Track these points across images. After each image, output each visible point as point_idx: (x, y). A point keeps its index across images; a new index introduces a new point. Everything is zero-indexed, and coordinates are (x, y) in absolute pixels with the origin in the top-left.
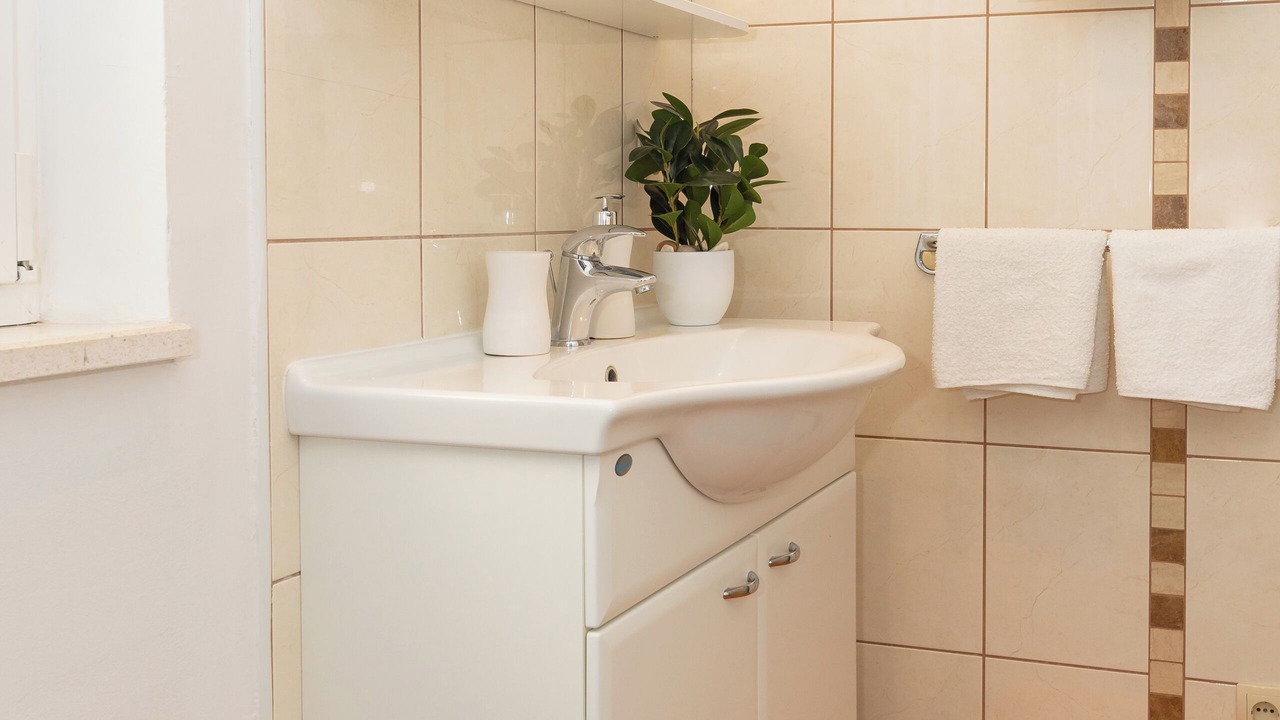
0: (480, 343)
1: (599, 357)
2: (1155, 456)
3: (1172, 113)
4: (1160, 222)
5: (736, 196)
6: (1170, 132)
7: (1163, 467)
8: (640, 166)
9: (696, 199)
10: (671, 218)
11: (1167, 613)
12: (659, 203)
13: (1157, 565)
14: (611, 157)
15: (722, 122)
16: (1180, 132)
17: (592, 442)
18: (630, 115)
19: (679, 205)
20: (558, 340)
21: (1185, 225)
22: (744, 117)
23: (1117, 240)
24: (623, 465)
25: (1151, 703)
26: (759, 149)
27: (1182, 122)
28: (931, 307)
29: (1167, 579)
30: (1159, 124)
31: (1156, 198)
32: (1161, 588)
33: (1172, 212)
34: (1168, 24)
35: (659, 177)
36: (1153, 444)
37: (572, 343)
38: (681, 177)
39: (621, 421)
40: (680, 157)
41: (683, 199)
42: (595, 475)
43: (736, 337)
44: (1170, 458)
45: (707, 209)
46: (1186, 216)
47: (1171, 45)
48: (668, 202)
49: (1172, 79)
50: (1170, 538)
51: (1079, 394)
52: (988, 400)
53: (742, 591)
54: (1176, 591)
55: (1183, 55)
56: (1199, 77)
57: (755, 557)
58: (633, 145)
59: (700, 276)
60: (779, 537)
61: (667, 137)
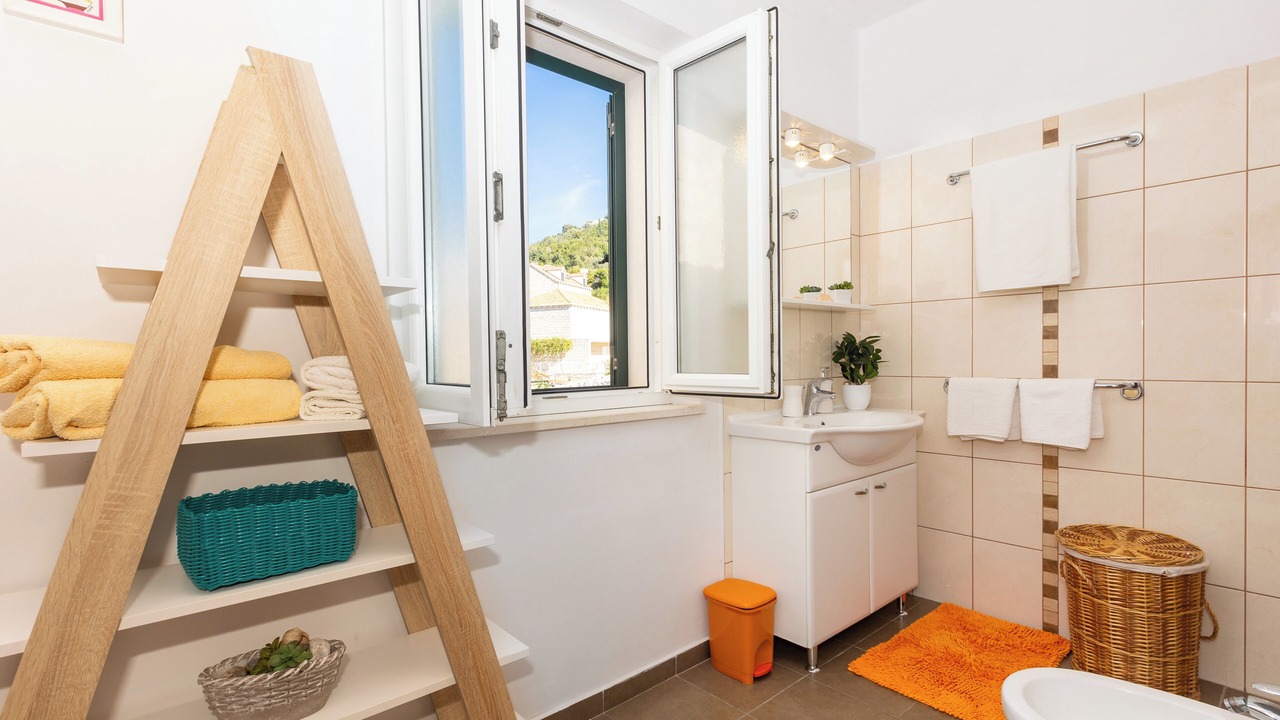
0: (782, 413)
1: (819, 419)
2: (1044, 466)
3: (1050, 333)
4: (1046, 375)
5: (870, 367)
6: (1050, 340)
7: (1047, 471)
8: (837, 357)
9: (858, 366)
10: (848, 373)
11: (1050, 527)
12: (844, 369)
13: (1045, 508)
14: (829, 354)
15: (869, 340)
16: (1055, 341)
17: (808, 441)
18: (835, 339)
19: (851, 368)
20: (806, 413)
21: (1057, 377)
22: (876, 339)
23: (1022, 383)
24: (817, 448)
25: (1044, 562)
26: (879, 351)
27: (1055, 336)
28: (946, 407)
29: (1050, 514)
30: (1045, 337)
31: (1044, 366)
32: (1047, 518)
33: (1051, 372)
34: (1048, 300)
35: (843, 360)
36: (1044, 461)
37: (810, 414)
38: (851, 360)
39: (815, 435)
40: (852, 353)
41: (853, 366)
42: (809, 450)
43: (870, 414)
44: (1051, 467)
45: (861, 373)
46: (1057, 373)
47: (1050, 307)
48: (848, 368)
49: (1050, 320)
50: (1051, 499)
51: (1006, 440)
52: (973, 441)
53: (862, 493)
54: (1054, 519)
55: (1055, 311)
56: (1063, 319)
57: (868, 484)
58: (835, 349)
59: (858, 393)
60: (879, 479)
61: (846, 347)
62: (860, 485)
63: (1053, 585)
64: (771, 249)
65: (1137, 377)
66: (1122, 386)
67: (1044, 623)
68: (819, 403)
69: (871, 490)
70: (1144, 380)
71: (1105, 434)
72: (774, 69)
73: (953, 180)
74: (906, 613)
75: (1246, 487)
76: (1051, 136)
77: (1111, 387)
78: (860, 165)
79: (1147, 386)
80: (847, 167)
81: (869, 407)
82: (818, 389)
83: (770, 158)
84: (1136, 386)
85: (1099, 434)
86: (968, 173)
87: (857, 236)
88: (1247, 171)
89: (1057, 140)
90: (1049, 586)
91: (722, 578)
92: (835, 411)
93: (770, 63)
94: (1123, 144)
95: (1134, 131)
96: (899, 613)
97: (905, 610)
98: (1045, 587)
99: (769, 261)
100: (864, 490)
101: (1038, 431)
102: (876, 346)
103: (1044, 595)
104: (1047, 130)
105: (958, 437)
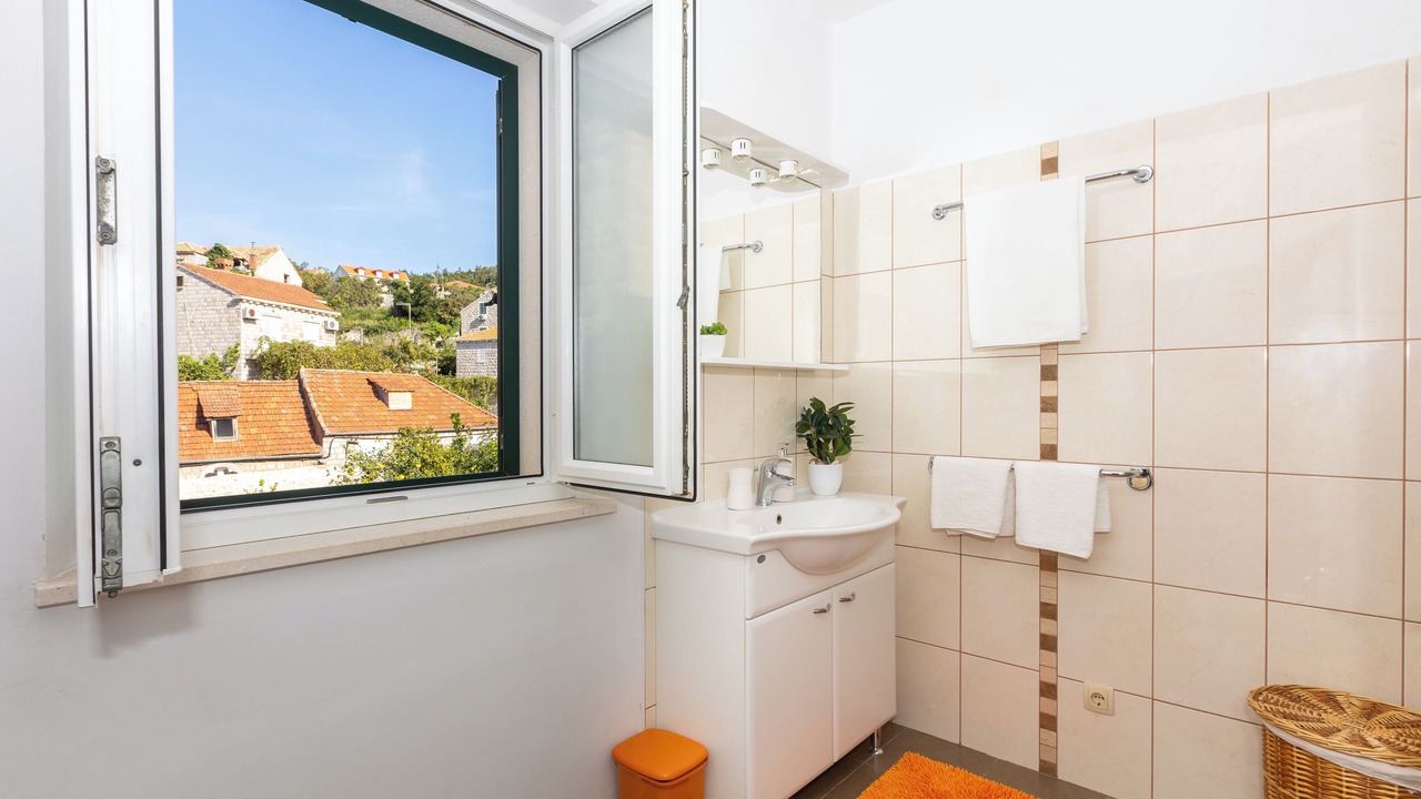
0: (727, 504)
1: (774, 511)
2: (1042, 567)
3: (1049, 405)
4: (1044, 457)
5: (840, 441)
6: (1048, 414)
7: (1045, 574)
8: (801, 427)
9: (827, 441)
10: (815, 449)
11: (1048, 643)
12: (810, 445)
13: (1044, 620)
14: (792, 424)
15: (840, 407)
16: (1054, 415)
17: (749, 549)
18: (801, 405)
19: (819, 442)
20: (759, 502)
21: (1057, 460)
22: (848, 406)
23: (1019, 466)
24: (761, 559)
25: (1041, 686)
26: (852, 421)
27: (1054, 409)
28: (929, 497)
29: (1048, 627)
30: (1043, 410)
31: (1042, 445)
32: (1045, 631)
33: (1049, 453)
34: (1047, 363)
35: (809, 432)
36: (1041, 562)
37: (763, 504)
38: (819, 433)
39: (756, 544)
40: (818, 424)
41: (821, 440)
42: (749, 562)
43: (838, 501)
44: (1049, 569)
45: (830, 449)
46: (1056, 454)
47: (1049, 373)
48: (814, 443)
49: (1049, 389)
50: (1049, 608)
51: (998, 537)
52: (962, 536)
53: (824, 611)
54: (1053, 633)
55: (1055, 378)
56: (1063, 389)
57: (831, 597)
58: (800, 419)
59: (827, 475)
60: (845, 590)
61: (813, 416)
62: (819, 601)
63: (1051, 714)
64: (685, 296)
65: (1146, 463)
66: (1128, 475)
67: (1040, 760)
68: (774, 491)
69: (836, 605)
70: (1153, 467)
71: (1111, 529)
72: (689, 50)
73: (939, 213)
74: (880, 751)
75: (1267, 600)
76: (1050, 166)
77: (1117, 475)
78: (833, 190)
79: (1157, 475)
80: (816, 193)
81: (841, 490)
82: (774, 473)
83: (685, 170)
84: (1145, 473)
85: (1105, 527)
86: (960, 206)
87: (828, 277)
88: (1268, 218)
89: (1057, 171)
90: (1047, 715)
91: (641, 729)
92: (796, 499)
93: (685, 42)
94: (1130, 179)
95: (1141, 162)
96: (872, 751)
97: (880, 747)
98: (1042, 716)
99: (680, 312)
100: (824, 607)
101: (1036, 534)
102: (850, 415)
103: (1042, 726)
104: (1045, 158)
105: (944, 530)
